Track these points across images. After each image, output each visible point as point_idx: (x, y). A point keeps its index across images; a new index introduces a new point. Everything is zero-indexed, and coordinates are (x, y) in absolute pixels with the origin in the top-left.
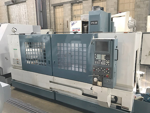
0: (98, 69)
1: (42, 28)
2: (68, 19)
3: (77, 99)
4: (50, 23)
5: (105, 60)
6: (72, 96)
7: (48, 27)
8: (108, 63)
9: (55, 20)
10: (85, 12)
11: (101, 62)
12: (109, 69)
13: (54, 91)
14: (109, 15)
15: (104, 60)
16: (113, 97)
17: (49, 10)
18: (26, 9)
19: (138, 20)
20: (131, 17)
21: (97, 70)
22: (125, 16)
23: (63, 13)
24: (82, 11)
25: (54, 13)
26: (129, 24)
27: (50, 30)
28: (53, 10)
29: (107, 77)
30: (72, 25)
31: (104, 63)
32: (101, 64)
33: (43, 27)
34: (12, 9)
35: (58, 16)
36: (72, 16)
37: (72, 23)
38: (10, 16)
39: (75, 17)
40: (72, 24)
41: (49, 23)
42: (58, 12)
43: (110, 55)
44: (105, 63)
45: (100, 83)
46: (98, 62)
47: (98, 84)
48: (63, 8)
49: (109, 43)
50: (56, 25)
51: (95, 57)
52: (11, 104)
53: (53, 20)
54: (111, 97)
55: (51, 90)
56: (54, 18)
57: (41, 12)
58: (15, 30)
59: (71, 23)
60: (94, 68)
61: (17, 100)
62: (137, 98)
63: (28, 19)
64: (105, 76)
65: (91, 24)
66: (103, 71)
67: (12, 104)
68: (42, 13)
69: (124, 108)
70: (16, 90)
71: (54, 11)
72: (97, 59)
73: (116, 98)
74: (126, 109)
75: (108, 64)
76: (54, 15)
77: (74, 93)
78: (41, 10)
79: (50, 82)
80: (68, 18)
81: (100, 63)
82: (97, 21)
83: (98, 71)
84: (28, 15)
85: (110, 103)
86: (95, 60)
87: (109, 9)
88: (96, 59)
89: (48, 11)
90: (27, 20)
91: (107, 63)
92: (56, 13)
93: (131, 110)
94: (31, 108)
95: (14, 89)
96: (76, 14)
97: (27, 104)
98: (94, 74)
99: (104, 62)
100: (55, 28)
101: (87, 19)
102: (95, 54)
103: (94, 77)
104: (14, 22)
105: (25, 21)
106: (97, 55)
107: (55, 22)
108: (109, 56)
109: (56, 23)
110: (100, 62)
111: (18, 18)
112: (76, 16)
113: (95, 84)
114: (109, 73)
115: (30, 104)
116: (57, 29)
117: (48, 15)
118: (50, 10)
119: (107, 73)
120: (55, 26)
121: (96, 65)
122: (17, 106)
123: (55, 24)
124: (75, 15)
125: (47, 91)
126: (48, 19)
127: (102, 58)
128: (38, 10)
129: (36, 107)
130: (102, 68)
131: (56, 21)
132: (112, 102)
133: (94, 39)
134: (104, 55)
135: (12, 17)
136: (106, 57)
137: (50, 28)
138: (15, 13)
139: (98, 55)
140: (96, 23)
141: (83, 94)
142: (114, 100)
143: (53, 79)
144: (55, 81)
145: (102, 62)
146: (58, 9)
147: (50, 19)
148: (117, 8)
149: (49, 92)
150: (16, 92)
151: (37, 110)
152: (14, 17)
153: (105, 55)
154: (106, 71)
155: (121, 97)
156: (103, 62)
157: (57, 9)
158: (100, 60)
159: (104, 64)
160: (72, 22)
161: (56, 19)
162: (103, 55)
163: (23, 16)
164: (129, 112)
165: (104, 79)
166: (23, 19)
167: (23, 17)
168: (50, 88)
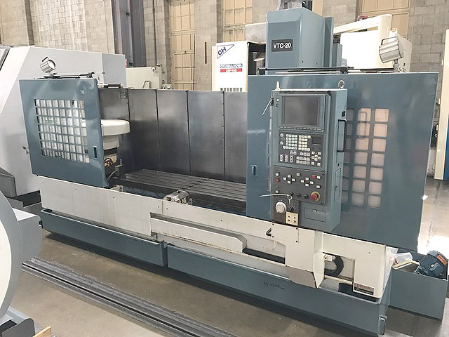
0: (289, 176)
1: (130, 65)
2: (207, 38)
3: (227, 264)
4: (153, 48)
5: (309, 150)
6: (215, 255)
7: (147, 61)
8: (316, 158)
9: (168, 39)
10: (260, 16)
11: (298, 158)
12: (319, 177)
13: (162, 243)
14: (328, 24)
15: (306, 150)
16: (330, 258)
17: (152, 9)
18: (82, 6)
19: (419, 42)
20: (396, 32)
21: (285, 179)
22: (376, 28)
23: (193, 21)
24: (249, 13)
25: (167, 19)
26: (382, 50)
27: (154, 68)
28: (163, 10)
29: (313, 198)
30: (219, 56)
31: (305, 159)
32: (298, 162)
33: (132, 62)
34: (40, 6)
35: (178, 28)
36: (219, 27)
37: (220, 49)
38: (33, 25)
39: (230, 32)
40: (221, 53)
41: (150, 49)
42: (177, 15)
43: (325, 137)
44: (309, 159)
45: (292, 218)
46: (289, 157)
47: (287, 220)
48: (192, 5)
49: (322, 101)
50: (172, 55)
51: (282, 143)
52: (41, 275)
53: (162, 39)
54: (324, 260)
55: (154, 238)
56: (167, 32)
57: (127, 14)
58: (51, 65)
59: (215, 49)
60: (277, 175)
61: (58, 267)
62: (400, 265)
63: (89, 36)
64: (307, 197)
65: (273, 50)
66: (303, 181)
67: (45, 277)
68: (130, 17)
69: (360, 290)
70: (55, 240)
71: (167, 12)
72: (287, 148)
73: (339, 261)
74: (366, 291)
75: (316, 162)
76: (167, 26)
77: (221, 246)
78: (127, 10)
79: (153, 215)
80: (208, 36)
81: (295, 159)
82: (291, 41)
83: (289, 182)
84: (88, 24)
85: (322, 275)
86: (282, 151)
87: (333, 8)
88: (284, 147)
89: (148, 11)
90: (86, 40)
91: (313, 160)
92: (172, 19)
93: (379, 294)
94: (97, 287)
95: (49, 237)
96: (232, 24)
97: (86, 278)
98: (277, 192)
99: (306, 157)
100: (169, 65)
101: (262, 37)
102: (282, 135)
103: (278, 199)
104: (47, 43)
105: (79, 41)
106: (285, 136)
107: (169, 45)
108: (320, 138)
109: (172, 48)
110: (295, 157)
111: (57, 32)
112: (233, 28)
113: (280, 220)
114: (318, 187)
115: (93, 278)
116: (173, 67)
117: (148, 24)
118: (154, 10)
119: (312, 187)
120: (169, 58)
121: (284, 165)
123: (168, 52)
124: (228, 27)
125: (142, 242)
126: (149, 37)
127: (300, 146)
128: (118, 10)
129: (111, 284)
130: (298, 175)
131: (172, 42)
132: (327, 272)
133: (278, 89)
134: (306, 137)
135: (41, 29)
136: (311, 143)
137: (154, 63)
138: (51, 18)
139: (290, 135)
140: (288, 45)
141: (246, 250)
142: (333, 267)
143: (161, 207)
144: (166, 214)
145: (300, 156)
146: (178, 8)
147: (153, 37)
148: (357, 4)
149: (150, 244)
150: (52, 243)
151: (115, 295)
152: (48, 28)
153: (309, 137)
154: (312, 183)
155: (353, 258)
156: (303, 156)
158: (293, 150)
159: (305, 163)
160: (220, 46)
161: (171, 38)
162: (303, 136)
163: (74, 27)
164: (375, 299)
165: (304, 205)
166: (73, 37)
167: (72, 32)
168: (153, 234)
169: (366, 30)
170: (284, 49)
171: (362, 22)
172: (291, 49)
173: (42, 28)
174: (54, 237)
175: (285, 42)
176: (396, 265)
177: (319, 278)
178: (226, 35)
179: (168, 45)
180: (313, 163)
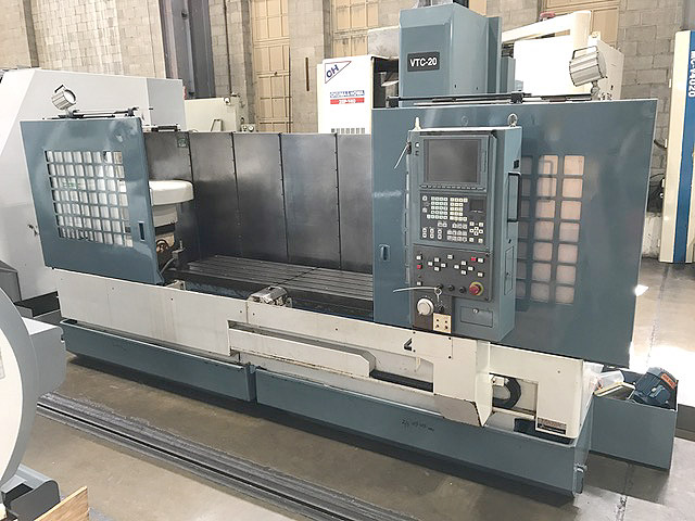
0: (437, 260)
1: (190, 95)
2: (310, 52)
4: (225, 69)
5: (465, 219)
6: (328, 382)
7: (217, 89)
8: (477, 231)
9: (248, 54)
10: (390, 16)
11: (449, 232)
12: (480, 260)
13: (248, 365)
14: (493, 27)
15: (461, 219)
16: (501, 382)
17: (221, 7)
18: (113, 4)
19: (635, 53)
20: (599, 38)
21: (430, 264)
22: (567, 33)
23: (286, 24)
24: (374, 11)
25: (246, 23)
26: (573, 66)
27: (227, 99)
28: (240, 9)
29: (473, 292)
30: (327, 79)
31: (460, 233)
32: (449, 238)
33: (193, 90)
34: (47, 6)
35: (263, 36)
36: (327, 35)
37: (329, 68)
38: (37, 36)
39: (345, 42)
40: (330, 74)
41: (220, 69)
42: (261, 16)
43: (488, 199)
44: (465, 233)
45: (442, 322)
46: (436, 231)
47: (435, 325)
48: (284, 1)
49: (484, 146)
50: (256, 78)
51: (425, 210)
53: (239, 54)
54: (491, 384)
55: (235, 359)
56: (247, 43)
57: (184, 15)
58: (69, 97)
59: (321, 69)
60: (419, 258)
61: (89, 406)
62: (605, 390)
63: (125, 52)
64: (464, 290)
65: (410, 69)
66: (457, 267)
67: (68, 420)
68: (187, 21)
69: (546, 427)
70: (82, 365)
71: (246, 11)
72: (433, 217)
73: (513, 385)
74: (554, 429)
75: (476, 238)
76: (247, 33)
77: (337, 368)
78: (184, 10)
79: (233, 325)
80: (311, 48)
81: (444, 234)
82: (436, 55)
83: (437, 269)
84: (122, 31)
85: (489, 408)
86: (425, 222)
87: (503, 2)
88: (428, 216)
89: (216, 11)
90: (120, 58)
91: (472, 235)
92: (254, 22)
93: (574, 432)
94: (150, 435)
95: (73, 362)
96: (347, 28)
97: (133, 421)
98: (419, 284)
99: (462, 230)
100: (251, 94)
101: (393, 49)
102: (425, 198)
103: (420, 295)
104: (59, 64)
105: (109, 60)
106: (429, 200)
107: (251, 63)
108: (482, 201)
109: (255, 68)
110: (444, 231)
111: (75, 46)
112: (348, 36)
113: (425, 325)
114: (480, 275)
115: (144, 420)
116: (257, 97)
117: (217, 32)
118: (225, 8)
119: (471, 276)
120: (251, 84)
121: (428, 243)
122: (88, 428)
123: (249, 74)
124: (342, 33)
125: (217, 365)
126: (218, 51)
127: (451, 213)
128: (169, 10)
129: (170, 431)
130: (450, 257)
131: (254, 59)
132: (497, 403)
133: (418, 129)
134: (461, 200)
135: (49, 41)
136: (468, 210)
137: (227, 92)
138: (64, 24)
139: (437, 199)
140: (432, 61)
141: (375, 374)
142: (506, 395)
143: (244, 311)
144: (253, 322)
145: (452, 229)
147: (225, 51)
149: (229, 368)
150: (81, 371)
151: (178, 446)
152: (59, 40)
153: (466, 200)
154: (470, 269)
155: (535, 381)
156: (457, 230)
157: (261, 4)
158: (442, 220)
159: (460, 239)
160: (328, 64)
161: (254, 52)
162: (457, 200)
163: (100, 37)
164: (568, 441)
165: (460, 303)
166: (100, 53)
167: (98, 44)
168: (233, 353)
169: (552, 35)
170: (427, 68)
171: (546, 22)
172: (436, 67)
173: (51, 40)
174: (82, 361)
175: (427, 56)
176: (600, 390)
177: (485, 412)
178: (338, 47)
179: (248, 64)
180: (472, 240)
